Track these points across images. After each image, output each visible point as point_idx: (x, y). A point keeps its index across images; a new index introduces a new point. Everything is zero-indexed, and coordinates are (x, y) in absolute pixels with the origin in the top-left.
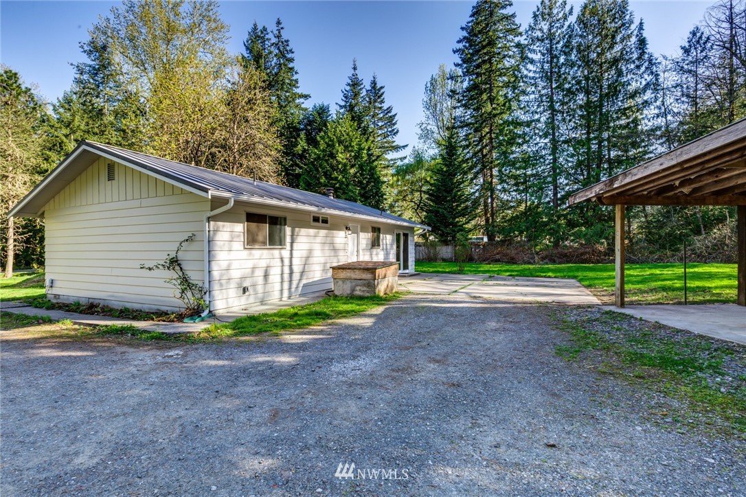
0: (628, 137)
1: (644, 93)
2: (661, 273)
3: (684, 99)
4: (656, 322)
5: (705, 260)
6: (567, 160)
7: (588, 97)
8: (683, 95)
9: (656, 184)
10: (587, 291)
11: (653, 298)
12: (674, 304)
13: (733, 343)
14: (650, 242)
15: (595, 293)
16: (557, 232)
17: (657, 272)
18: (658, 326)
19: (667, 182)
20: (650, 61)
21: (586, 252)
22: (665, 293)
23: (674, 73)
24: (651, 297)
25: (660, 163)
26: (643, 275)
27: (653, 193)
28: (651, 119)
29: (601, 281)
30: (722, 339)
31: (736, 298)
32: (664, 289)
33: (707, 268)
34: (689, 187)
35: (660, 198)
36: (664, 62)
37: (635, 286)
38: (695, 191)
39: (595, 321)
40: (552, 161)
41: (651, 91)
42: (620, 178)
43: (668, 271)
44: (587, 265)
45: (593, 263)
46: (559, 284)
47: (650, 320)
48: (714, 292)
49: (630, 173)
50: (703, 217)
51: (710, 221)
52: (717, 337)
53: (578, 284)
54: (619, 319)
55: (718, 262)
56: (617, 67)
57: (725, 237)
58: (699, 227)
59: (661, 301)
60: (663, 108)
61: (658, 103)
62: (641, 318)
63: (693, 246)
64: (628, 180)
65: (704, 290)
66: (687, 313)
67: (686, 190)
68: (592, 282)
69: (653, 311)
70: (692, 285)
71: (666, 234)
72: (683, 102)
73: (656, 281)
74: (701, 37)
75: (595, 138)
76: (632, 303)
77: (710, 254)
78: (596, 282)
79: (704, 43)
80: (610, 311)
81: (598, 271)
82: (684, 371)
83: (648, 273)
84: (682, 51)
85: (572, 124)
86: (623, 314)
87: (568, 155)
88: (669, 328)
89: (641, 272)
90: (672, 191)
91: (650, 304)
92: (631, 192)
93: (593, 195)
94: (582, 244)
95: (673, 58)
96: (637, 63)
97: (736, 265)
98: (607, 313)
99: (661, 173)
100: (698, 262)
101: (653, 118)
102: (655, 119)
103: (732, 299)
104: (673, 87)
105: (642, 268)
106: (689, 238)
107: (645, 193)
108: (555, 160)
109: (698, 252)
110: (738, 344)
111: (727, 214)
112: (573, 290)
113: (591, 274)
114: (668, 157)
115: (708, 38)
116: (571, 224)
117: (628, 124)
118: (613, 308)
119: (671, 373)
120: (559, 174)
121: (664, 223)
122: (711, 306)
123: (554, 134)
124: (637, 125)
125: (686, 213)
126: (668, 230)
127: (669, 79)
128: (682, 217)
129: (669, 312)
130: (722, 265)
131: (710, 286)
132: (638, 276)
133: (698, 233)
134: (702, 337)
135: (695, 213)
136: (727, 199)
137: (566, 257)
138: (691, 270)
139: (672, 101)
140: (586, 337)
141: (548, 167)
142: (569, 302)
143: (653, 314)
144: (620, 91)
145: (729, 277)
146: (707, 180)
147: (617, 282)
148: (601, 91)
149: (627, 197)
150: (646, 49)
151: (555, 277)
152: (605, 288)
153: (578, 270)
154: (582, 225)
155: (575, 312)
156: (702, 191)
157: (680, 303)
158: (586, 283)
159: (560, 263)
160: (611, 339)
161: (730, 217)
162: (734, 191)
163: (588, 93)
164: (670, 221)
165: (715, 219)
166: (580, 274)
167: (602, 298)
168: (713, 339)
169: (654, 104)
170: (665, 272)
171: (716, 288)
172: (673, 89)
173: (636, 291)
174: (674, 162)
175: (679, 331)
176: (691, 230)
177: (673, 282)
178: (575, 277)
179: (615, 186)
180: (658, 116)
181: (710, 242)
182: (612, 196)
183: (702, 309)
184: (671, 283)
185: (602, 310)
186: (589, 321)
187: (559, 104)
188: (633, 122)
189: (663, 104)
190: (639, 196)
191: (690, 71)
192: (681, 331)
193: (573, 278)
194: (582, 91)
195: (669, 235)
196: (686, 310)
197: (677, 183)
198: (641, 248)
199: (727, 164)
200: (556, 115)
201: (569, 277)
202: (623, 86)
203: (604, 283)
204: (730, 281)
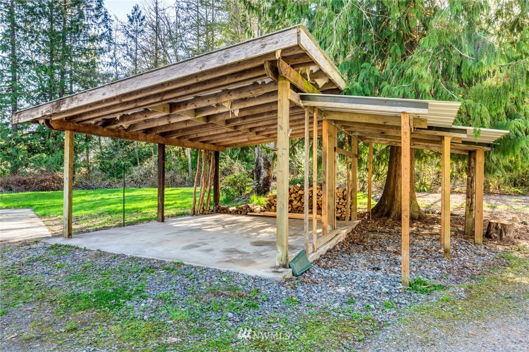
0: (86, 75)
1: (101, 41)
2: (109, 197)
3: (128, 57)
4: (98, 250)
5: (140, 185)
6: (28, 82)
7: (52, 25)
8: (128, 54)
9: (101, 114)
10: (39, 222)
11: (100, 222)
12: (115, 227)
13: (153, 259)
14: (103, 170)
15: (48, 223)
16: (15, 157)
17: (106, 196)
18: (101, 254)
19: (110, 114)
20: (106, 16)
21: (46, 180)
22: (110, 217)
23: (123, 34)
24: (99, 222)
25: (102, 92)
26: (95, 200)
27: (99, 124)
28: (106, 65)
29: (57, 209)
30: (147, 257)
31: (156, 215)
32: (110, 213)
33: (140, 192)
34: (127, 122)
35: (105, 130)
36: (116, 21)
37: (86, 212)
38: (132, 126)
39: (37, 260)
40: (11, 79)
41: (106, 42)
42: (67, 101)
43: (115, 195)
44: (47, 192)
45: (53, 190)
46: (10, 216)
47: (93, 249)
48: (144, 212)
49: (76, 98)
50: (139, 151)
51: (143, 156)
52: (143, 256)
53: (32, 214)
54: (63, 253)
55: (147, 187)
56: (79, 7)
57: (151, 168)
58: (136, 159)
59: (106, 225)
60: (114, 59)
61: (111, 53)
62: (85, 248)
63: (132, 175)
64: (74, 105)
65: (137, 211)
66: (124, 235)
67: (125, 125)
68: (47, 211)
69: (97, 238)
70: (130, 207)
71: (114, 164)
72: (128, 60)
73: (104, 205)
74: (139, 14)
75: (58, 68)
76: (81, 232)
77: (142, 181)
78: (52, 210)
79: (142, 20)
80: (56, 245)
81: (56, 198)
82: (116, 305)
83: (99, 198)
84: (128, 19)
85: (35, 46)
86: (69, 246)
87: (29, 77)
88: (109, 254)
89: (94, 197)
90: (114, 124)
91: (96, 230)
92: (79, 119)
93: (40, 116)
94: (42, 171)
95: (122, 21)
96: (96, 12)
97: (157, 189)
98: (52, 247)
99: (104, 103)
100: (135, 187)
101: (107, 65)
102: (109, 66)
103: (154, 217)
104: (121, 45)
105: (95, 194)
106: (130, 168)
107: (93, 122)
108: (14, 79)
109: (135, 179)
110: (157, 260)
111: (153, 151)
112: (24, 221)
113: (48, 202)
114: (110, 88)
115: (144, 17)
116: (32, 150)
117: (88, 63)
118: (59, 241)
119: (104, 311)
120: (19, 95)
121: (113, 155)
122: (141, 225)
123: (13, 50)
124: (94, 67)
125: (128, 148)
126: (115, 161)
127: (120, 37)
128: (125, 151)
129: (111, 236)
130: (149, 189)
131: (141, 207)
132: (91, 201)
133: (135, 164)
134: (132, 258)
135: (134, 149)
136: (152, 137)
137: (25, 185)
138: (130, 194)
139: (121, 56)
140: (19, 287)
141: (8, 84)
142: (13, 239)
143: (97, 241)
144: (81, 31)
145: (153, 199)
146: (140, 118)
147: (65, 210)
148: (65, 23)
149: (76, 124)
150: (103, 3)
151: (7, 208)
152: (59, 217)
153: (36, 198)
154: (43, 151)
155: (15, 253)
156: (136, 128)
157: (120, 226)
158: (40, 212)
159: (18, 191)
160: (50, 283)
161: (154, 154)
162: (156, 132)
163: (51, 21)
164: (118, 153)
165: (146, 155)
166: (36, 203)
167: (52, 228)
168: (140, 259)
169: (108, 53)
170: (112, 197)
171: (145, 208)
172: (121, 47)
173: (87, 217)
174: (113, 95)
175: (116, 256)
176: (131, 162)
177: (117, 205)
178: (30, 206)
179: (62, 109)
180: (111, 65)
181: (143, 171)
182: (61, 121)
183: (135, 229)
184: (115, 206)
185: (48, 244)
186: (31, 262)
187: (20, 19)
188: (91, 62)
189: (114, 56)
190: (87, 125)
191: (133, 37)
192: (118, 255)
193: (27, 208)
194: (46, 16)
195: (117, 165)
196: (124, 232)
197: (118, 117)
198: (96, 175)
199: (152, 106)
200: (17, 30)
201: (24, 207)
202: (84, 27)
203: (59, 211)
204: (153, 202)
